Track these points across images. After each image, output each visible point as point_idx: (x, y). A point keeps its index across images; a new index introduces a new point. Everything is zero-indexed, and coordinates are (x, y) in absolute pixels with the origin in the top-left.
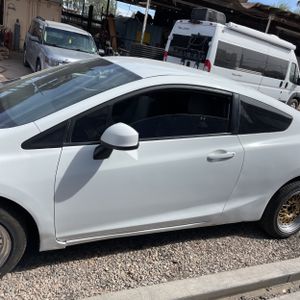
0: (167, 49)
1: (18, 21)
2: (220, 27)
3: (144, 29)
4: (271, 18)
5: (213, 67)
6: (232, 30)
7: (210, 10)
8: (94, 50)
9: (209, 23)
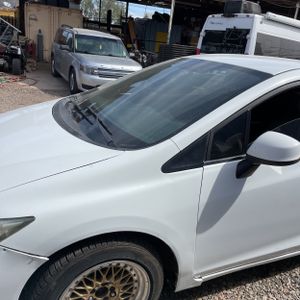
0: (199, 46)
1: (40, 31)
2: (258, 17)
3: (170, 28)
4: (299, 6)
6: (270, 20)
7: (245, 2)
8: (125, 54)
9: (245, 14)
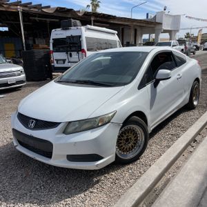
0: (51, 48)
5: (87, 52)
9: (75, 28)
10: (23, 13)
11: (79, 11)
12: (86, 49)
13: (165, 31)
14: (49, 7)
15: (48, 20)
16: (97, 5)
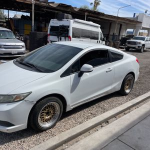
0: (49, 33)
2: (72, 21)
4: (86, 14)
5: (72, 38)
6: (76, 22)
7: (66, 14)
8: (14, 37)
9: (66, 20)
10: (35, 5)
11: (76, 8)
12: (71, 36)
13: (144, 29)
14: (53, 3)
15: (56, 12)
16: (98, 4)
